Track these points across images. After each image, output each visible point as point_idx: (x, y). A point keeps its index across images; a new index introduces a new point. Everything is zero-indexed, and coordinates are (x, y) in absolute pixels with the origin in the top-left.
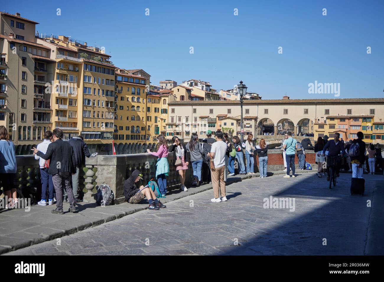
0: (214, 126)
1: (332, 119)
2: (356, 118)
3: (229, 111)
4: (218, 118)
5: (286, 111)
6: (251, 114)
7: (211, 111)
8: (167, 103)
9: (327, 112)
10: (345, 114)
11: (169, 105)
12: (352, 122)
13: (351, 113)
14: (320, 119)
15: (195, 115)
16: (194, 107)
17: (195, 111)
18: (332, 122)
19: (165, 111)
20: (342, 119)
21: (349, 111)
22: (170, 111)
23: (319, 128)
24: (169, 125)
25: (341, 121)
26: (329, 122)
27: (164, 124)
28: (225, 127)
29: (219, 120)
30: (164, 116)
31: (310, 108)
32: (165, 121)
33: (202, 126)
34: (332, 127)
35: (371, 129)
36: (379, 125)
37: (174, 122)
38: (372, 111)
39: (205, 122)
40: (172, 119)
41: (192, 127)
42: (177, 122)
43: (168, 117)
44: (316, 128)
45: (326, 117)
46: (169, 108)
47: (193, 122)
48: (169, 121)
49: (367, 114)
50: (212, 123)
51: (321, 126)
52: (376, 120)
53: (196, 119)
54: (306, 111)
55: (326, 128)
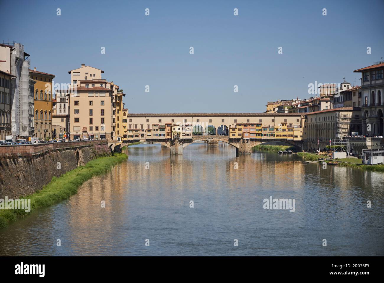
0: (164, 131)
1: (240, 125)
2: (252, 125)
3: (173, 121)
4: (166, 125)
5: (210, 121)
6: (189, 123)
7: (160, 121)
8: (127, 115)
9: (235, 121)
10: (246, 122)
11: (128, 116)
12: (251, 127)
13: (249, 122)
14: (231, 125)
15: (148, 123)
16: (147, 118)
17: (148, 120)
18: (240, 127)
19: (125, 121)
20: (246, 125)
21: (248, 121)
22: (128, 121)
23: (232, 130)
24: (129, 130)
25: (245, 126)
26: (238, 127)
27: (125, 130)
28: (174, 131)
29: (167, 126)
30: (124, 124)
31: (225, 119)
32: (125, 128)
33: (154, 130)
34: (240, 130)
35: (261, 131)
36: (265, 128)
37: (132, 128)
38: (261, 121)
39: (157, 127)
40: (130, 126)
41: (147, 131)
42: (134, 128)
43: (127, 125)
44: (231, 130)
45: (235, 124)
46: (128, 119)
47: (147, 128)
48: (128, 127)
49: (258, 122)
50: (162, 129)
51: (234, 129)
52: (263, 126)
53: (149, 126)
54: (223, 121)
55: (237, 130)
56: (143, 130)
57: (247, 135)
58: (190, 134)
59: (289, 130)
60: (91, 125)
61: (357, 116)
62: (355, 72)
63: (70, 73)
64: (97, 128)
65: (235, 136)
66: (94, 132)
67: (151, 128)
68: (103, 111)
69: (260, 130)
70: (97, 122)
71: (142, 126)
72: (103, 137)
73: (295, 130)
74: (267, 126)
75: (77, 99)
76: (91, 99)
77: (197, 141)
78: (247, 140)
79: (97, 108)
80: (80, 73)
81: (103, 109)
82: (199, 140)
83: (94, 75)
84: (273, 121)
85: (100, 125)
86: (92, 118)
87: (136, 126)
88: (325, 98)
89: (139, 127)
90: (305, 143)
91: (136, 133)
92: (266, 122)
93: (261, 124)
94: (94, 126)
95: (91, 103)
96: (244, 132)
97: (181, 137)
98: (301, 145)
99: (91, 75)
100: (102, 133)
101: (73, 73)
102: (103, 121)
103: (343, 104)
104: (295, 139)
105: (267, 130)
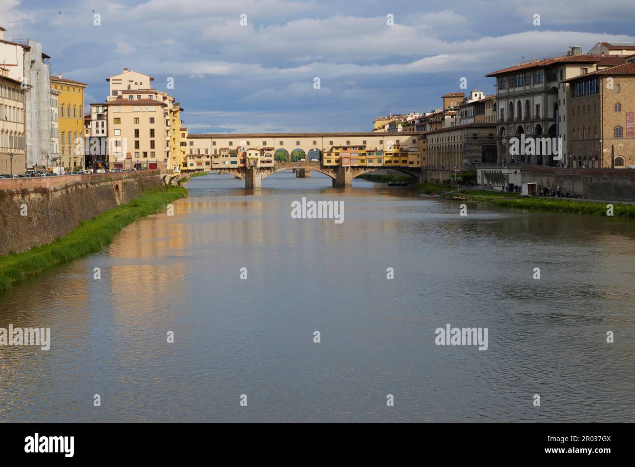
0: (236, 156)
1: (337, 148)
2: (353, 147)
3: (248, 143)
4: (239, 149)
5: (298, 143)
6: (268, 146)
7: (231, 143)
8: (186, 136)
9: (331, 143)
10: (345, 145)
11: (188, 138)
12: (351, 150)
13: (349, 144)
14: (326, 148)
15: (214, 147)
16: (214, 140)
17: (214, 143)
18: (337, 151)
19: (183, 144)
20: (345, 148)
21: (348, 142)
22: (188, 144)
23: (327, 155)
24: (190, 156)
25: (344, 150)
26: (334, 150)
27: (184, 156)
28: (249, 157)
29: (240, 151)
30: (183, 148)
31: (318, 140)
32: (184, 153)
33: (223, 156)
34: (337, 154)
35: (366, 156)
36: (370, 153)
37: (194, 153)
38: (365, 142)
39: (226, 153)
40: (191, 151)
41: (213, 157)
42: (197, 154)
43: (187, 149)
44: (325, 155)
45: (330, 147)
46: (188, 141)
47: (213, 153)
48: (188, 153)
49: (361, 144)
50: (234, 154)
51: (329, 155)
52: (368, 149)
53: (216, 151)
54: (315, 143)
55: (333, 155)
56: (208, 157)
57: (347, 162)
58: (271, 161)
59: (402, 154)
60: (137, 150)
61: (492, 135)
62: (487, 76)
63: (108, 80)
64: (145, 154)
65: (331, 162)
66: (142, 159)
67: (218, 153)
68: (152, 132)
69: (364, 154)
70: (145, 146)
71: (207, 151)
72: (153, 166)
73: (410, 154)
74: (373, 149)
75: (117, 115)
76: (137, 115)
77: (280, 170)
78: (347, 167)
79: (145, 128)
80: (121, 80)
81: (152, 128)
82: (283, 169)
83: (141, 83)
84: (381, 142)
85: (149, 150)
86: (138, 141)
87: (199, 151)
88: (449, 111)
89: (203, 152)
90: (424, 172)
91: (199, 159)
92: (372, 143)
93: (365, 147)
94: (141, 150)
95: (137, 120)
96: (342, 157)
97: (259, 165)
98: (419, 174)
99: (136, 84)
100: (151, 160)
101: (113, 80)
102: (153, 145)
103: (473, 119)
104: (411, 166)
105: (373, 154)
